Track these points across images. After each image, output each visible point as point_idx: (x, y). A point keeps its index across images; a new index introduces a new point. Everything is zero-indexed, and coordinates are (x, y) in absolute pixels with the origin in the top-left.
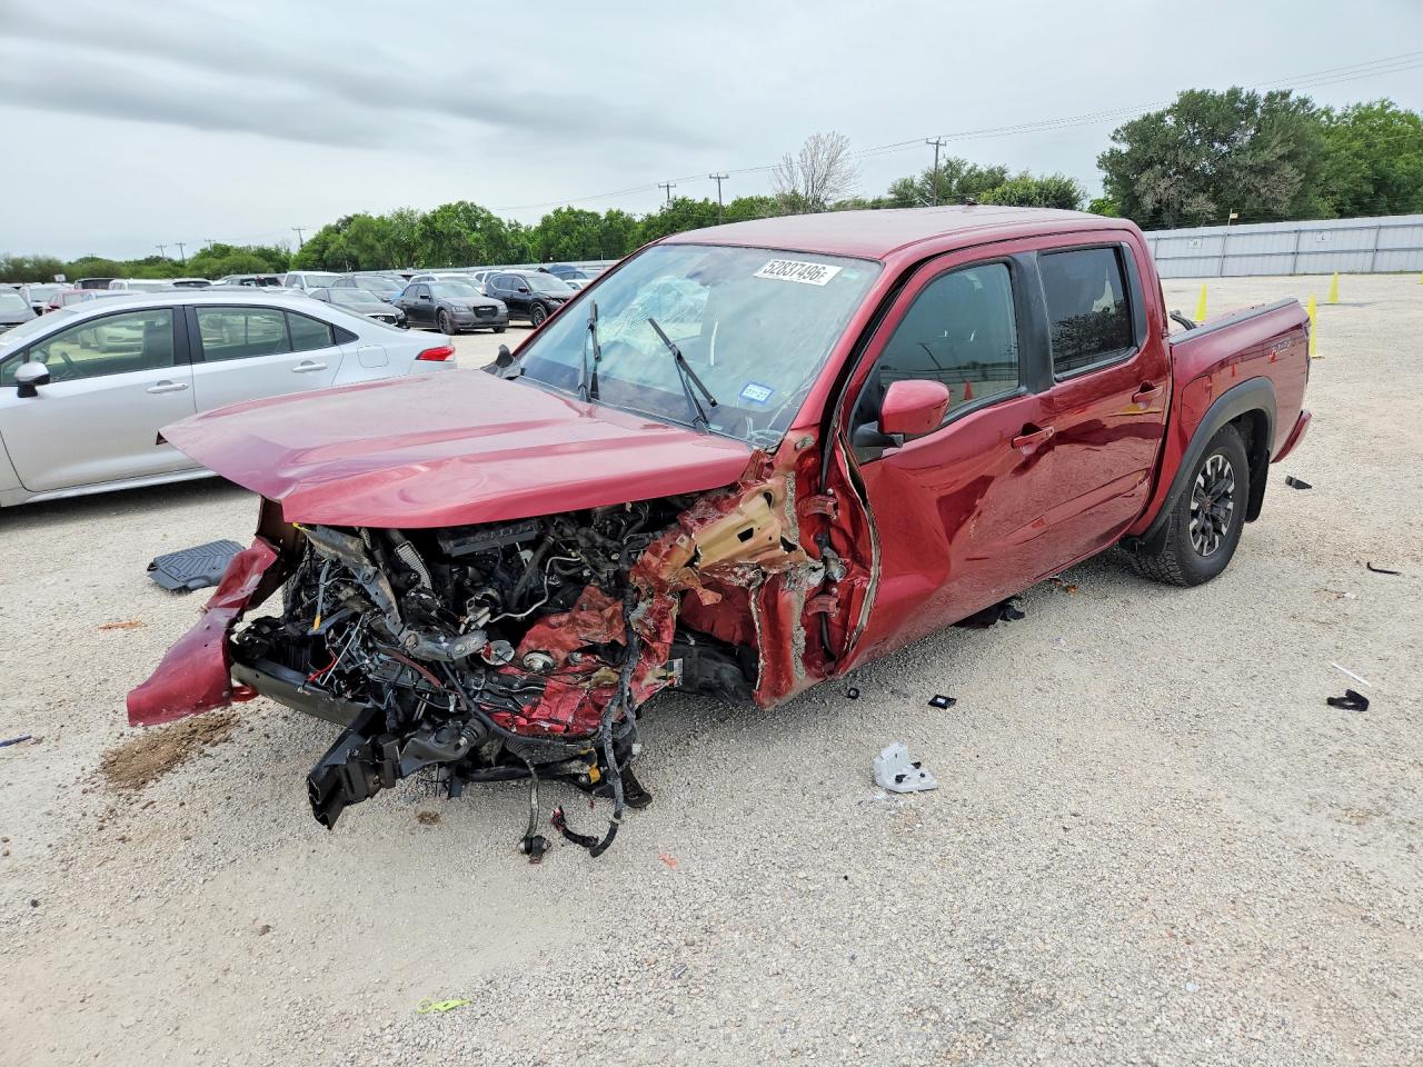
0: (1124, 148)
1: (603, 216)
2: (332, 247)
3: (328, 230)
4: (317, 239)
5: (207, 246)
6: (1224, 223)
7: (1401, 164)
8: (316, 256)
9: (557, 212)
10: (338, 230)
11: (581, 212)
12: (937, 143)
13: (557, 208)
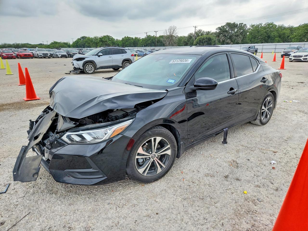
0: (218, 31)
1: (134, 38)
2: (79, 43)
3: (78, 39)
4: (76, 41)
5: (53, 42)
7: (272, 34)
8: (76, 44)
9: (125, 37)
10: (80, 39)
11: (130, 37)
12: (195, 27)
13: (125, 36)
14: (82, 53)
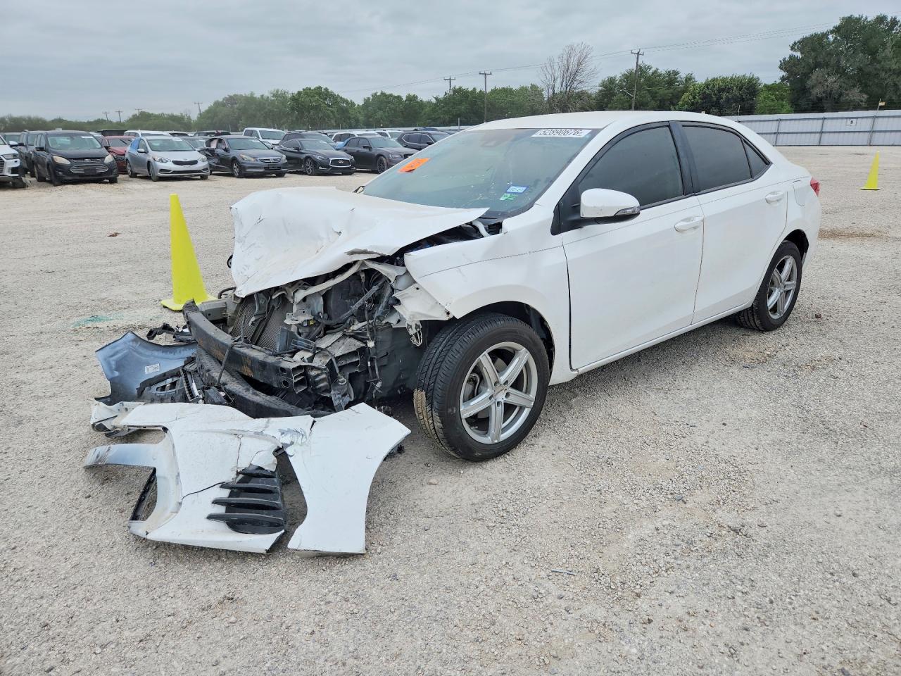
0: (799, 55)
1: (404, 98)
2: (219, 116)
3: (217, 104)
4: (209, 110)
5: (137, 113)
6: (874, 108)
8: (209, 121)
9: (374, 95)
10: (224, 105)
11: (391, 95)
12: (638, 53)
13: (374, 92)
14: (226, 150)
